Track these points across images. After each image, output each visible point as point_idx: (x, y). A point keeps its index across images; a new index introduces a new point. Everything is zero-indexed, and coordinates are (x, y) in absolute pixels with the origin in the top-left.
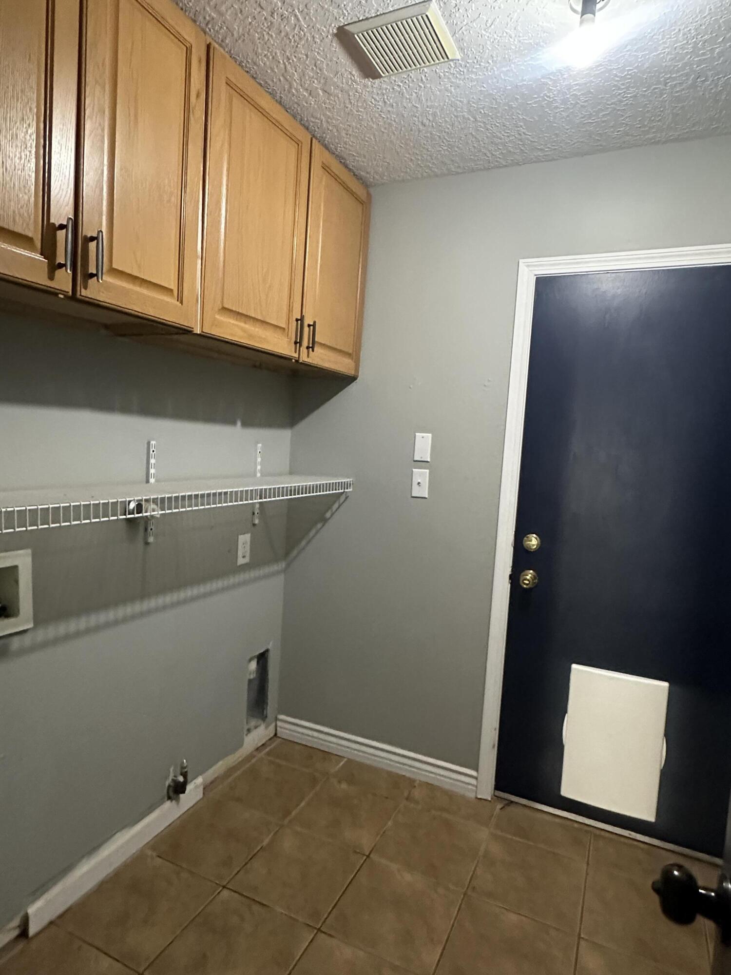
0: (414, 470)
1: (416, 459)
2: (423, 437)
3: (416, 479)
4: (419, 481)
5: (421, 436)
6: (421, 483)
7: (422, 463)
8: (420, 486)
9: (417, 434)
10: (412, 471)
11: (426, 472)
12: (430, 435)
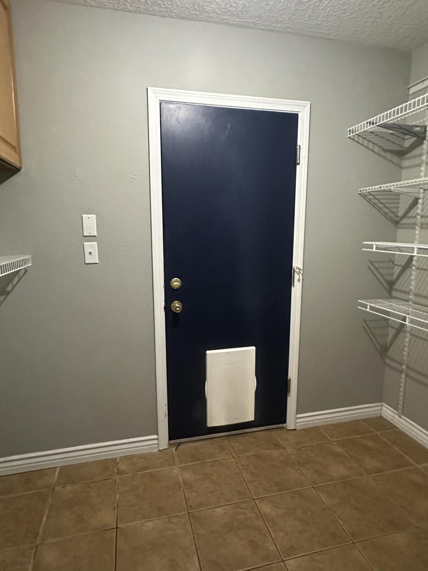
0: (84, 243)
1: (85, 235)
2: (89, 218)
3: (87, 250)
4: (91, 251)
5: (88, 217)
6: (92, 252)
7: (91, 238)
8: (91, 255)
9: (83, 215)
10: (83, 244)
11: (96, 244)
12: (95, 216)
